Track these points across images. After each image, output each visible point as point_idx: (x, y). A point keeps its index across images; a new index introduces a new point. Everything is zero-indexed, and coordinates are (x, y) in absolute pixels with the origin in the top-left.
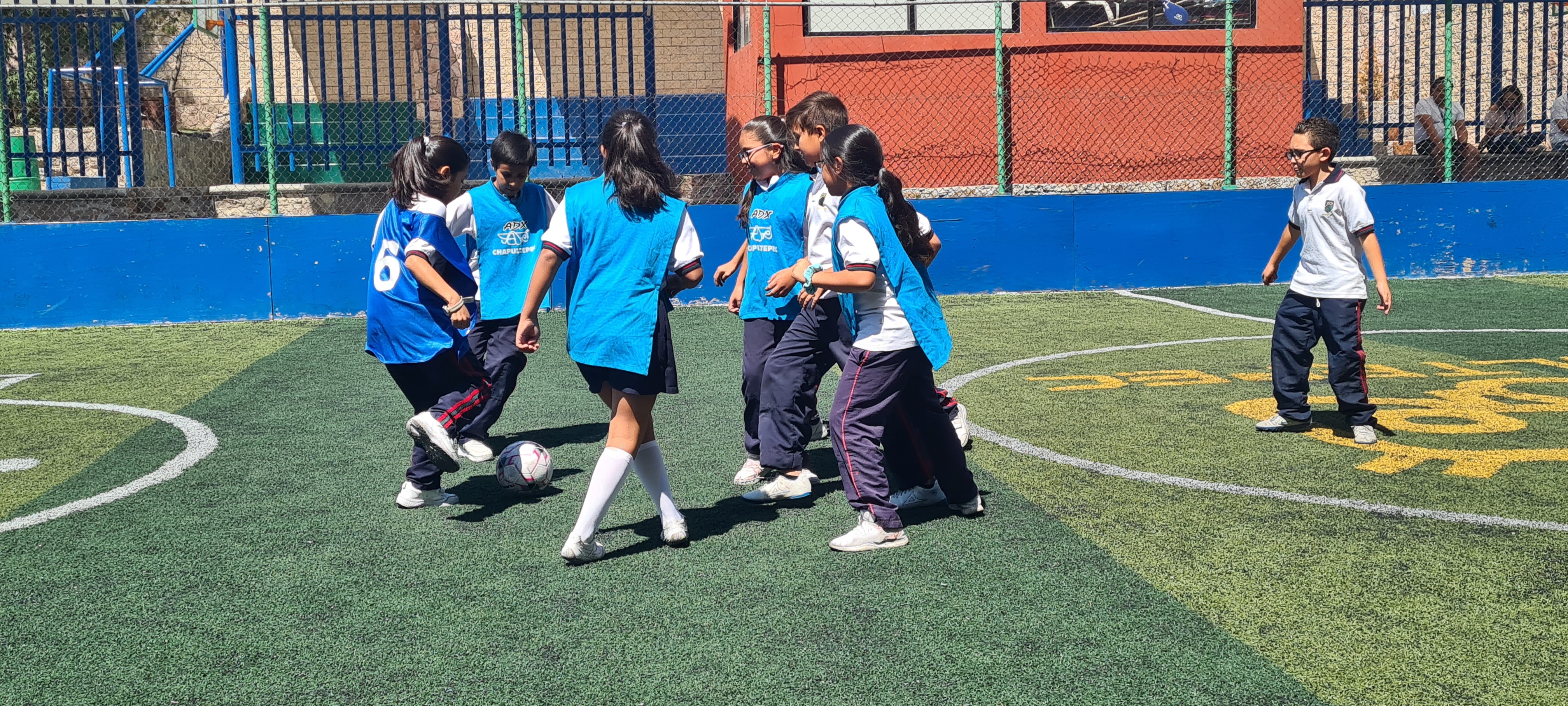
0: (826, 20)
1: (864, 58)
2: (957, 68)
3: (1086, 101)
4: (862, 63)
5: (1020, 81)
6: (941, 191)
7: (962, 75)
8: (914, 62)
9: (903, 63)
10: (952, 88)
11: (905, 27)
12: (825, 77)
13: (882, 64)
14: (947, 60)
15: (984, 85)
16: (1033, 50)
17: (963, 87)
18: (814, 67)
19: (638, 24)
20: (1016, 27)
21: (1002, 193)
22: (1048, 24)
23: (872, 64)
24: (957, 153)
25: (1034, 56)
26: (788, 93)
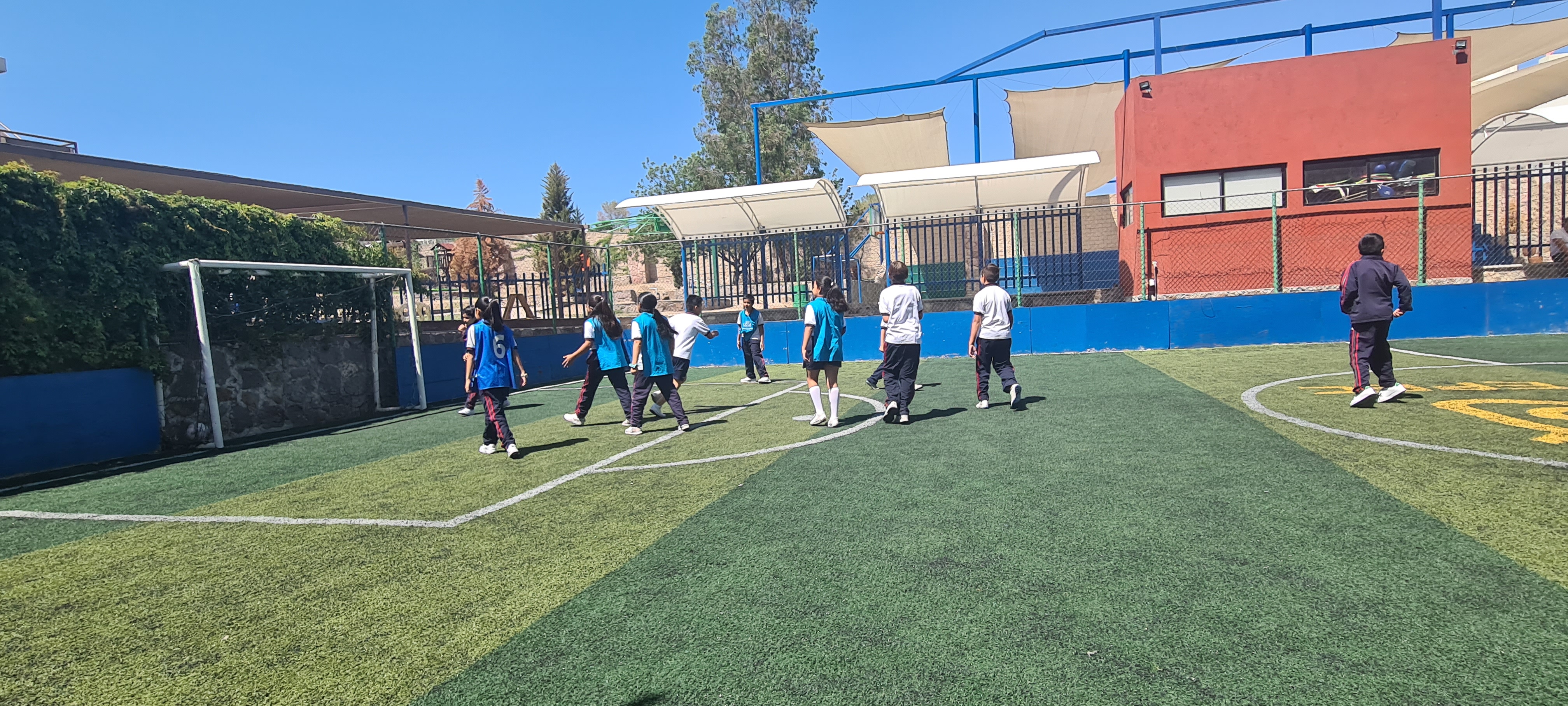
0: (1175, 209)
1: (1195, 226)
2: (1249, 228)
3: (1328, 241)
4: (1194, 230)
5: (1287, 233)
6: (1240, 292)
7: (1252, 231)
8: (1223, 227)
9: (1218, 228)
10: (1246, 239)
11: (1219, 209)
12: (1173, 237)
13: (1206, 229)
14: (1243, 225)
15: (1265, 236)
16: (1295, 216)
17: (1252, 238)
18: (1168, 233)
19: (1073, 218)
20: (1284, 205)
21: (1277, 292)
22: (1304, 201)
23: (1200, 229)
24: (1249, 272)
25: (1295, 220)
26: (1153, 247)
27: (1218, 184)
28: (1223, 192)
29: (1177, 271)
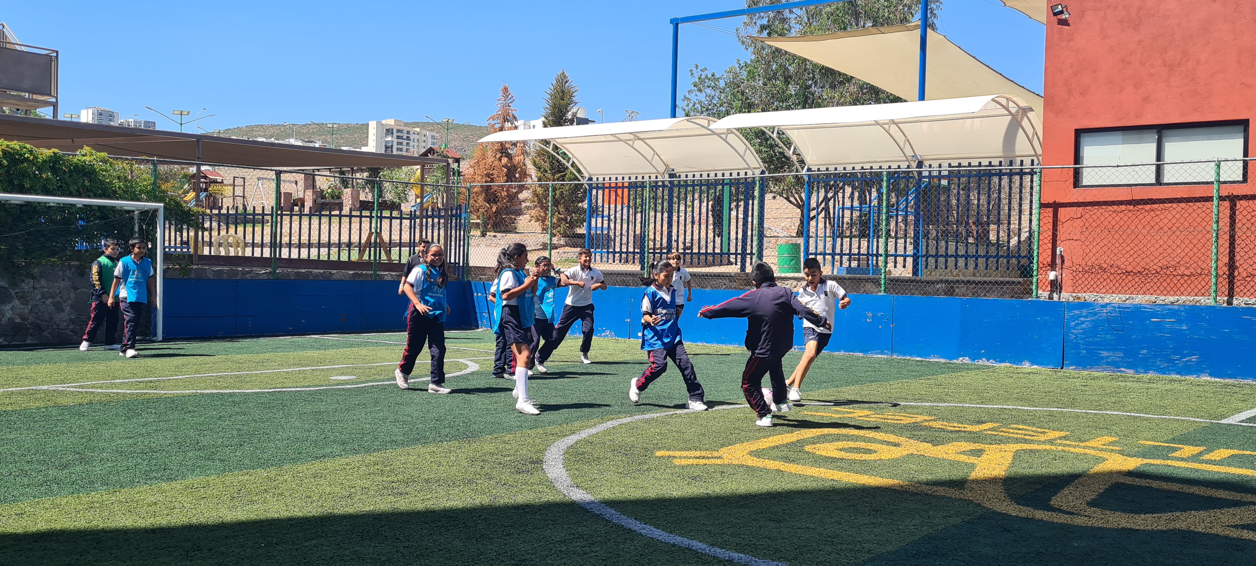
1: (1116, 203)
4: (1115, 207)
5: (1244, 220)
6: (1173, 299)
8: (1156, 206)
9: (1148, 207)
13: (1131, 207)
14: (1183, 205)
18: (1080, 209)
20: (1245, 180)
21: (1225, 304)
23: (1123, 207)
24: (1186, 273)
26: (1060, 227)
27: (1154, 146)
28: (1159, 156)
29: (1090, 264)
